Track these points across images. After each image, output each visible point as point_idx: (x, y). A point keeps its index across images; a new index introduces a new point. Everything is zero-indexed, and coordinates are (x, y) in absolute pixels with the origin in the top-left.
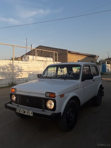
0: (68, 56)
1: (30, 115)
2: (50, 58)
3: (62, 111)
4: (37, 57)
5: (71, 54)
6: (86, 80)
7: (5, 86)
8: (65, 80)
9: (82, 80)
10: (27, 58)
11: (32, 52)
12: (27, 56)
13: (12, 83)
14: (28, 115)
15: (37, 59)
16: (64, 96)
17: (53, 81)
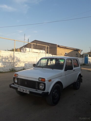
0: (57, 50)
1: (28, 93)
2: (43, 51)
3: (49, 91)
4: (33, 49)
5: (60, 48)
6: (68, 70)
7: (7, 71)
8: (53, 69)
9: (65, 70)
10: (24, 50)
11: (29, 44)
12: (25, 48)
13: (12, 69)
14: (26, 93)
15: (32, 51)
16: (51, 81)
17: (44, 70)
